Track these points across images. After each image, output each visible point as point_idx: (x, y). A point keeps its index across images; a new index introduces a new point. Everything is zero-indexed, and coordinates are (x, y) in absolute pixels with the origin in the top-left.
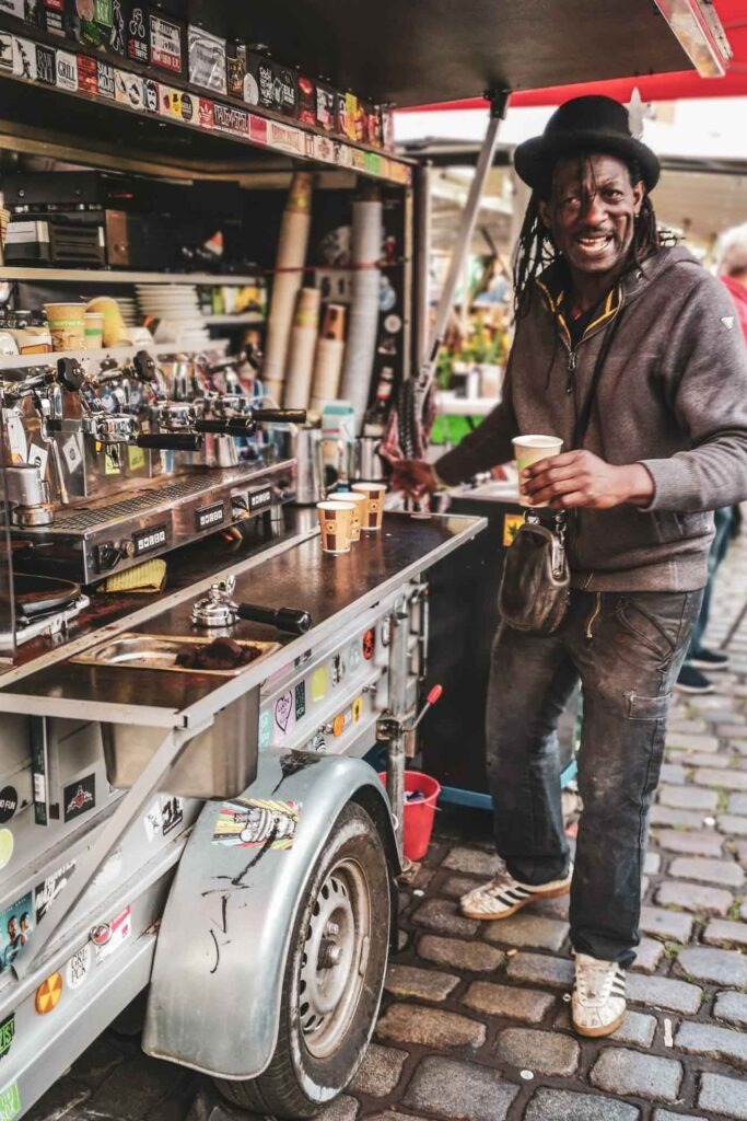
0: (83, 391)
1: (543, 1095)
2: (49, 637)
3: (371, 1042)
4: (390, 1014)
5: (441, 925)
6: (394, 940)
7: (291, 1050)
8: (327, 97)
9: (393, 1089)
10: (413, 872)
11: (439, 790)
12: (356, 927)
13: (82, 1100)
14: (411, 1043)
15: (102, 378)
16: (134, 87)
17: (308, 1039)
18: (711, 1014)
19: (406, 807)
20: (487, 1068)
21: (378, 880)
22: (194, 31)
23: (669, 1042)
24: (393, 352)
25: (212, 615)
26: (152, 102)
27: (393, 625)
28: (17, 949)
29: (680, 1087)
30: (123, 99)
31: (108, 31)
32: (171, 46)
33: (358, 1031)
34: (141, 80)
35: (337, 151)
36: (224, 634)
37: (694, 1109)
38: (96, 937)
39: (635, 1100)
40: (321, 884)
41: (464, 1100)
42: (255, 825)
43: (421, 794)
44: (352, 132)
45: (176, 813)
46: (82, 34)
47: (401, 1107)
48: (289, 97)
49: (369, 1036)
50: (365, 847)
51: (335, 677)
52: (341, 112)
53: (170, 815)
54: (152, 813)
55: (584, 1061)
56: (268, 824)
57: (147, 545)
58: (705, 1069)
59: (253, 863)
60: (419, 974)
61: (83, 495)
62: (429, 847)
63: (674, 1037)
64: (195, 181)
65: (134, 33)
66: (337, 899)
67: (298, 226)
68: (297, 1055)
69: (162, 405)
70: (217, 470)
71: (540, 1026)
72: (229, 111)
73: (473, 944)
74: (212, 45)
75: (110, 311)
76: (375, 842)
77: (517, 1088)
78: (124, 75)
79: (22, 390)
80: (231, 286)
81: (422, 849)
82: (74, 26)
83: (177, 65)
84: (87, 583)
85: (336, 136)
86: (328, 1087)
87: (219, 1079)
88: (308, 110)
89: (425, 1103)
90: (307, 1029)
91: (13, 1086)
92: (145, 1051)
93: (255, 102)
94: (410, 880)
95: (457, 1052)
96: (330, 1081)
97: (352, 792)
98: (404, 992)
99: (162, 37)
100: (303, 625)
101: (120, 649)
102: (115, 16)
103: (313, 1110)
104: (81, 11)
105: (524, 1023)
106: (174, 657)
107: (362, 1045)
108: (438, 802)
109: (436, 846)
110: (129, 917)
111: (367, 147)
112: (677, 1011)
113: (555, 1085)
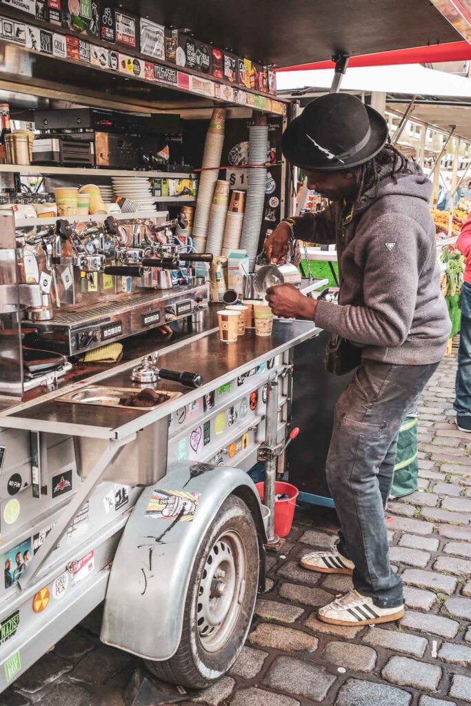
0: (73, 240)
1: (351, 683)
2: (46, 387)
3: (245, 645)
4: (258, 629)
5: (295, 577)
6: (262, 584)
7: (190, 645)
8: (231, 61)
9: (257, 675)
10: (280, 544)
11: (298, 494)
12: (237, 573)
13: (68, 671)
14: (271, 648)
15: (86, 233)
16: (103, 55)
17: (203, 640)
18: (463, 639)
19: (276, 503)
20: (318, 665)
21: (251, 545)
22: (144, 22)
23: (434, 655)
24: (274, 220)
25: (144, 375)
26: (114, 65)
27: (269, 389)
28: (21, 572)
29: (439, 682)
30: (95, 62)
31: (89, 22)
32: (129, 31)
33: (236, 638)
34: (107, 51)
35: (236, 94)
36: (150, 387)
37: (447, 697)
38: (71, 568)
39: (409, 689)
40: (212, 544)
41: (301, 684)
42: (171, 506)
43: (286, 496)
44: (248, 82)
45: (124, 498)
46: (72, 24)
47: (261, 686)
48: (206, 62)
49: (244, 642)
50: (242, 524)
51: (230, 420)
52: (241, 70)
53: (120, 498)
54: (108, 496)
55: (379, 664)
56: (179, 505)
57: (110, 334)
58: (456, 672)
59: (169, 529)
60: (279, 606)
61: (72, 303)
62: (291, 529)
63: (438, 652)
64: (152, 114)
65: (105, 23)
66: (224, 555)
67: (215, 142)
68: (194, 649)
69: (123, 249)
70: (158, 290)
71: (352, 641)
72: (164, 70)
73: (315, 589)
74: (156, 30)
75: (94, 193)
76: (249, 521)
77: (335, 678)
78: (97, 49)
79: (35, 239)
80: (173, 179)
81: (286, 530)
82: (66, 19)
83: (133, 42)
84: (71, 355)
85: (236, 85)
86: (215, 670)
87: (147, 660)
88: (219, 69)
89: (276, 684)
90: (203, 634)
91: (17, 654)
92: (102, 640)
93: (183, 65)
94: (278, 549)
95: (300, 655)
96: (216, 666)
97: (233, 488)
98: (269, 616)
99: (124, 25)
100: (197, 382)
101: (86, 395)
102: (93, 13)
103: (205, 684)
104: (71, 10)
105: (342, 639)
106: (118, 400)
107: (239, 646)
108: (298, 502)
109: (296, 529)
110: (93, 558)
111: (257, 92)
112: (442, 636)
113: (358, 677)
